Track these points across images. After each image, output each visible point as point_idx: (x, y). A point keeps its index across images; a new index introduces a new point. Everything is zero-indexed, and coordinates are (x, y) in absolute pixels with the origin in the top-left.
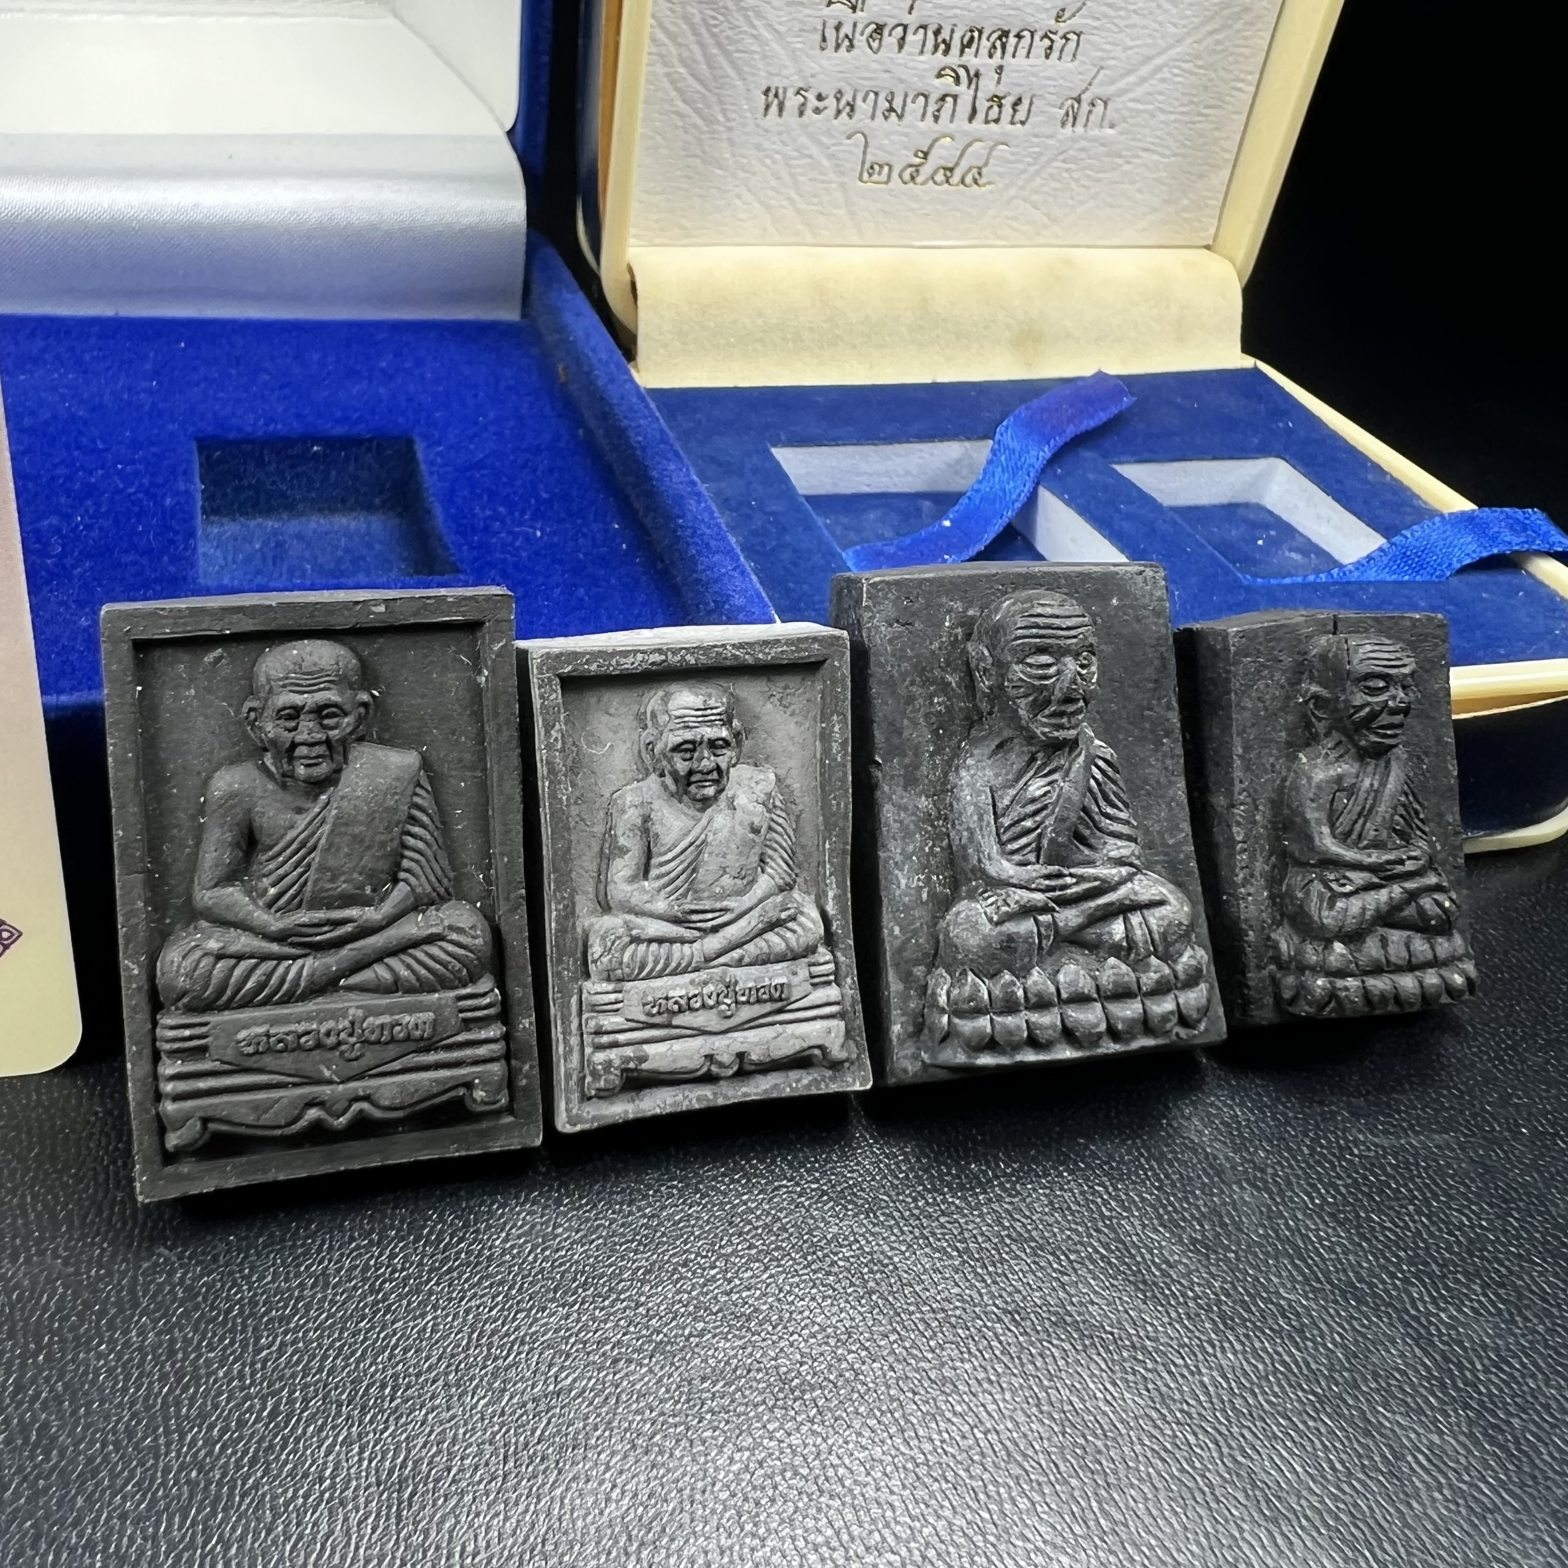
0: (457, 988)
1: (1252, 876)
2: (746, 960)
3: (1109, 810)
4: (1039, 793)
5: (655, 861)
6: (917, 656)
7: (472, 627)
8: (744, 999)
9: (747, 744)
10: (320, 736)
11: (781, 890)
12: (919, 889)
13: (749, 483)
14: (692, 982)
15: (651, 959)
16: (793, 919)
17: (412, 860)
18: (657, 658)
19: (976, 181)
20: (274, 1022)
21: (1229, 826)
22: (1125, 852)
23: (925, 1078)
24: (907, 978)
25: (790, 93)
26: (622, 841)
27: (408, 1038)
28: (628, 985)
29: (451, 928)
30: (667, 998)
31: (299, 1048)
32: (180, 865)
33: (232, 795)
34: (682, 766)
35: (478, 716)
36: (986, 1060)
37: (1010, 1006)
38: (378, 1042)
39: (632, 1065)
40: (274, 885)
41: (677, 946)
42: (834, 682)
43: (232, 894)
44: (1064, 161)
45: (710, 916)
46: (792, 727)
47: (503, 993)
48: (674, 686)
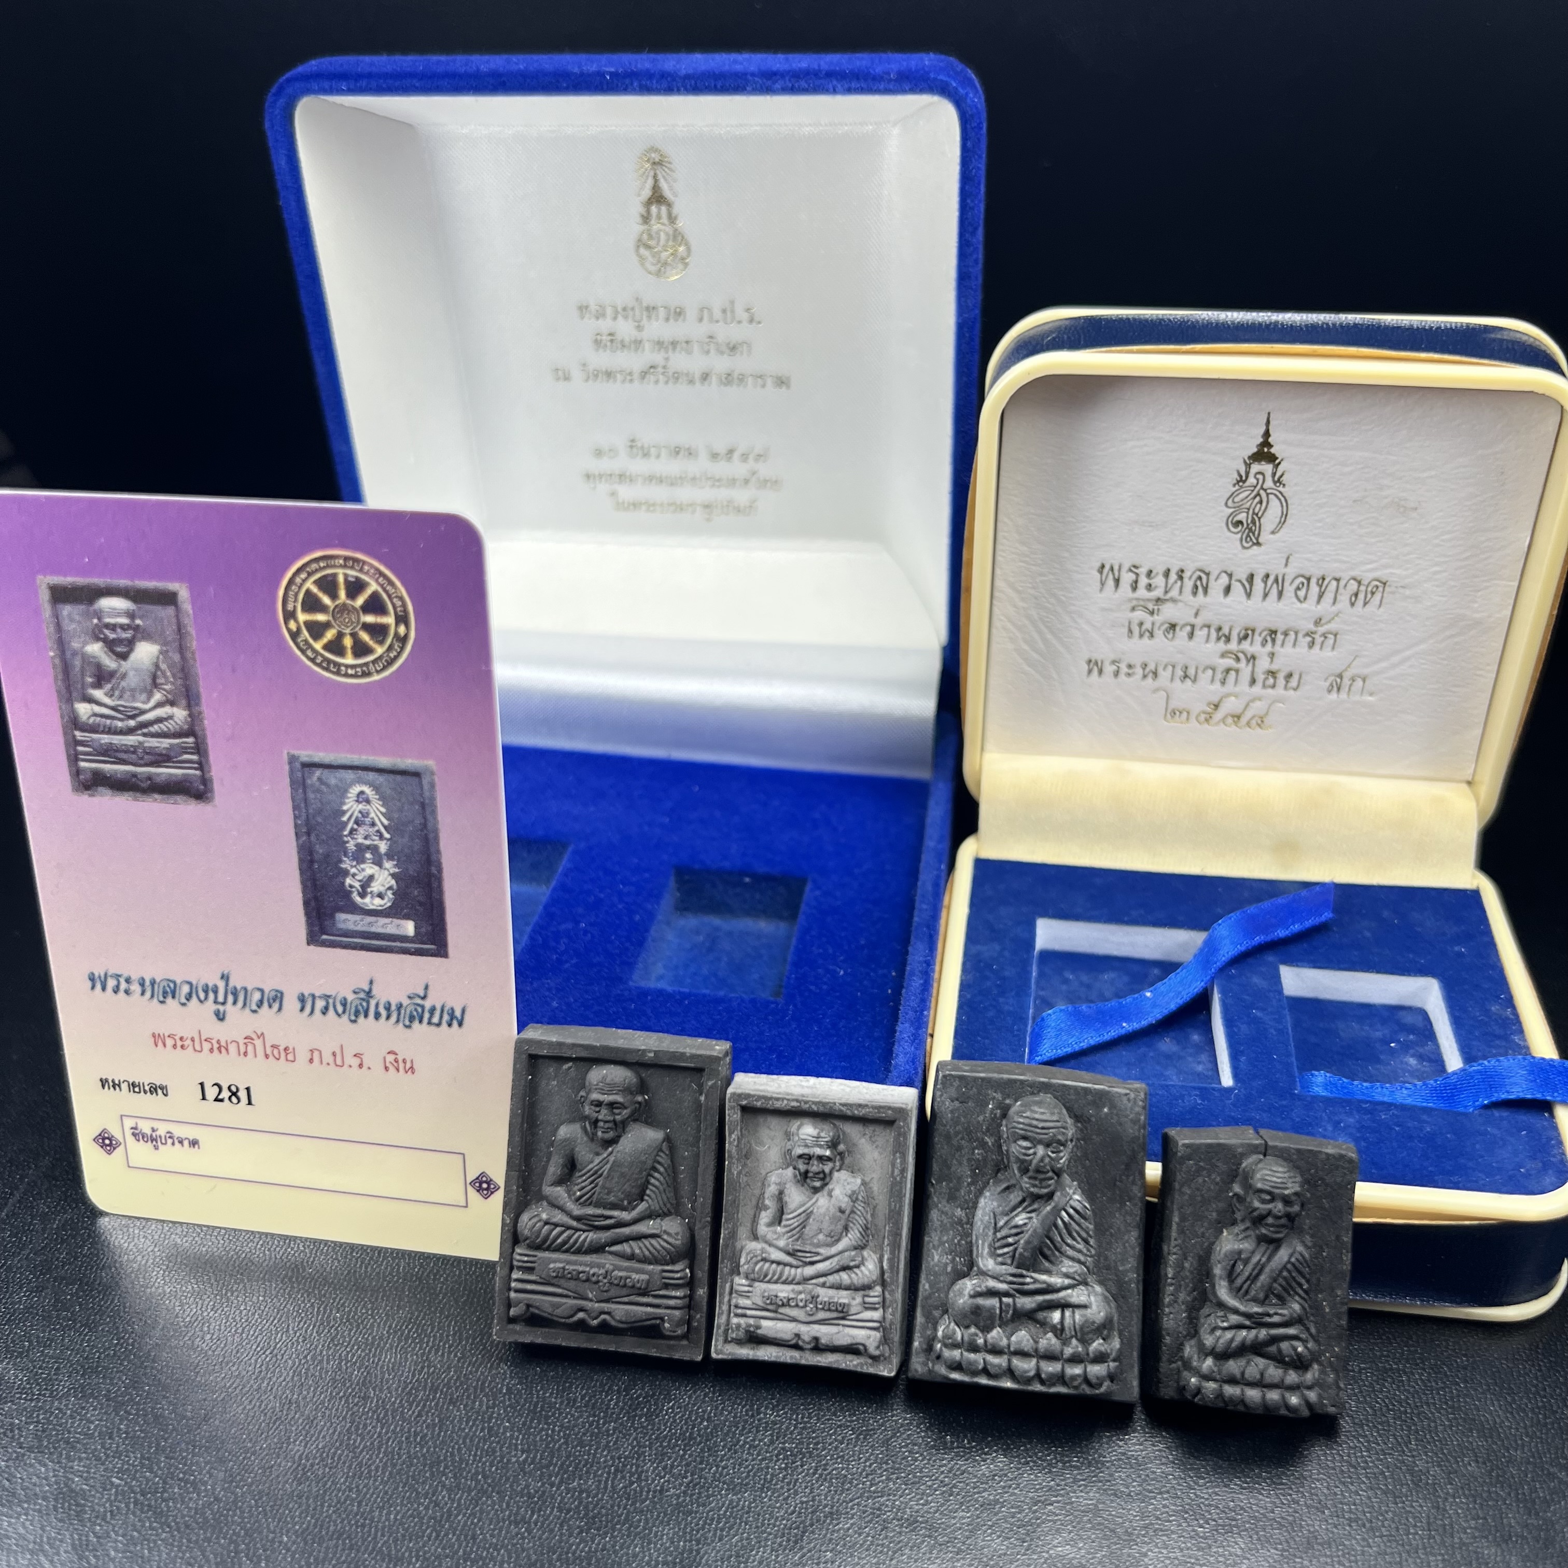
0: (663, 1265)
1: (1176, 1302)
2: (828, 1285)
4: (1021, 1222)
5: (784, 1217)
6: (969, 1123)
7: (700, 1070)
8: (820, 1306)
9: (848, 1160)
10: (611, 1118)
11: (855, 1248)
12: (946, 1264)
13: (1003, 949)
14: (793, 1291)
15: (771, 1272)
16: (858, 1267)
17: (651, 1190)
18: (797, 1105)
19: (1258, 726)
20: (568, 1263)
22: (1071, 1270)
23: (927, 1379)
24: (928, 1316)
26: (767, 1202)
28: (757, 1284)
29: (665, 1232)
30: (776, 1296)
31: (578, 1279)
33: (566, 1140)
34: (802, 1167)
35: (698, 1118)
36: (956, 1376)
37: (974, 1348)
38: (618, 1285)
39: (753, 1329)
40: (580, 1190)
41: (787, 1268)
42: (900, 1134)
43: (559, 1191)
45: (809, 1255)
46: (876, 1154)
47: (691, 1272)
48: (806, 1120)
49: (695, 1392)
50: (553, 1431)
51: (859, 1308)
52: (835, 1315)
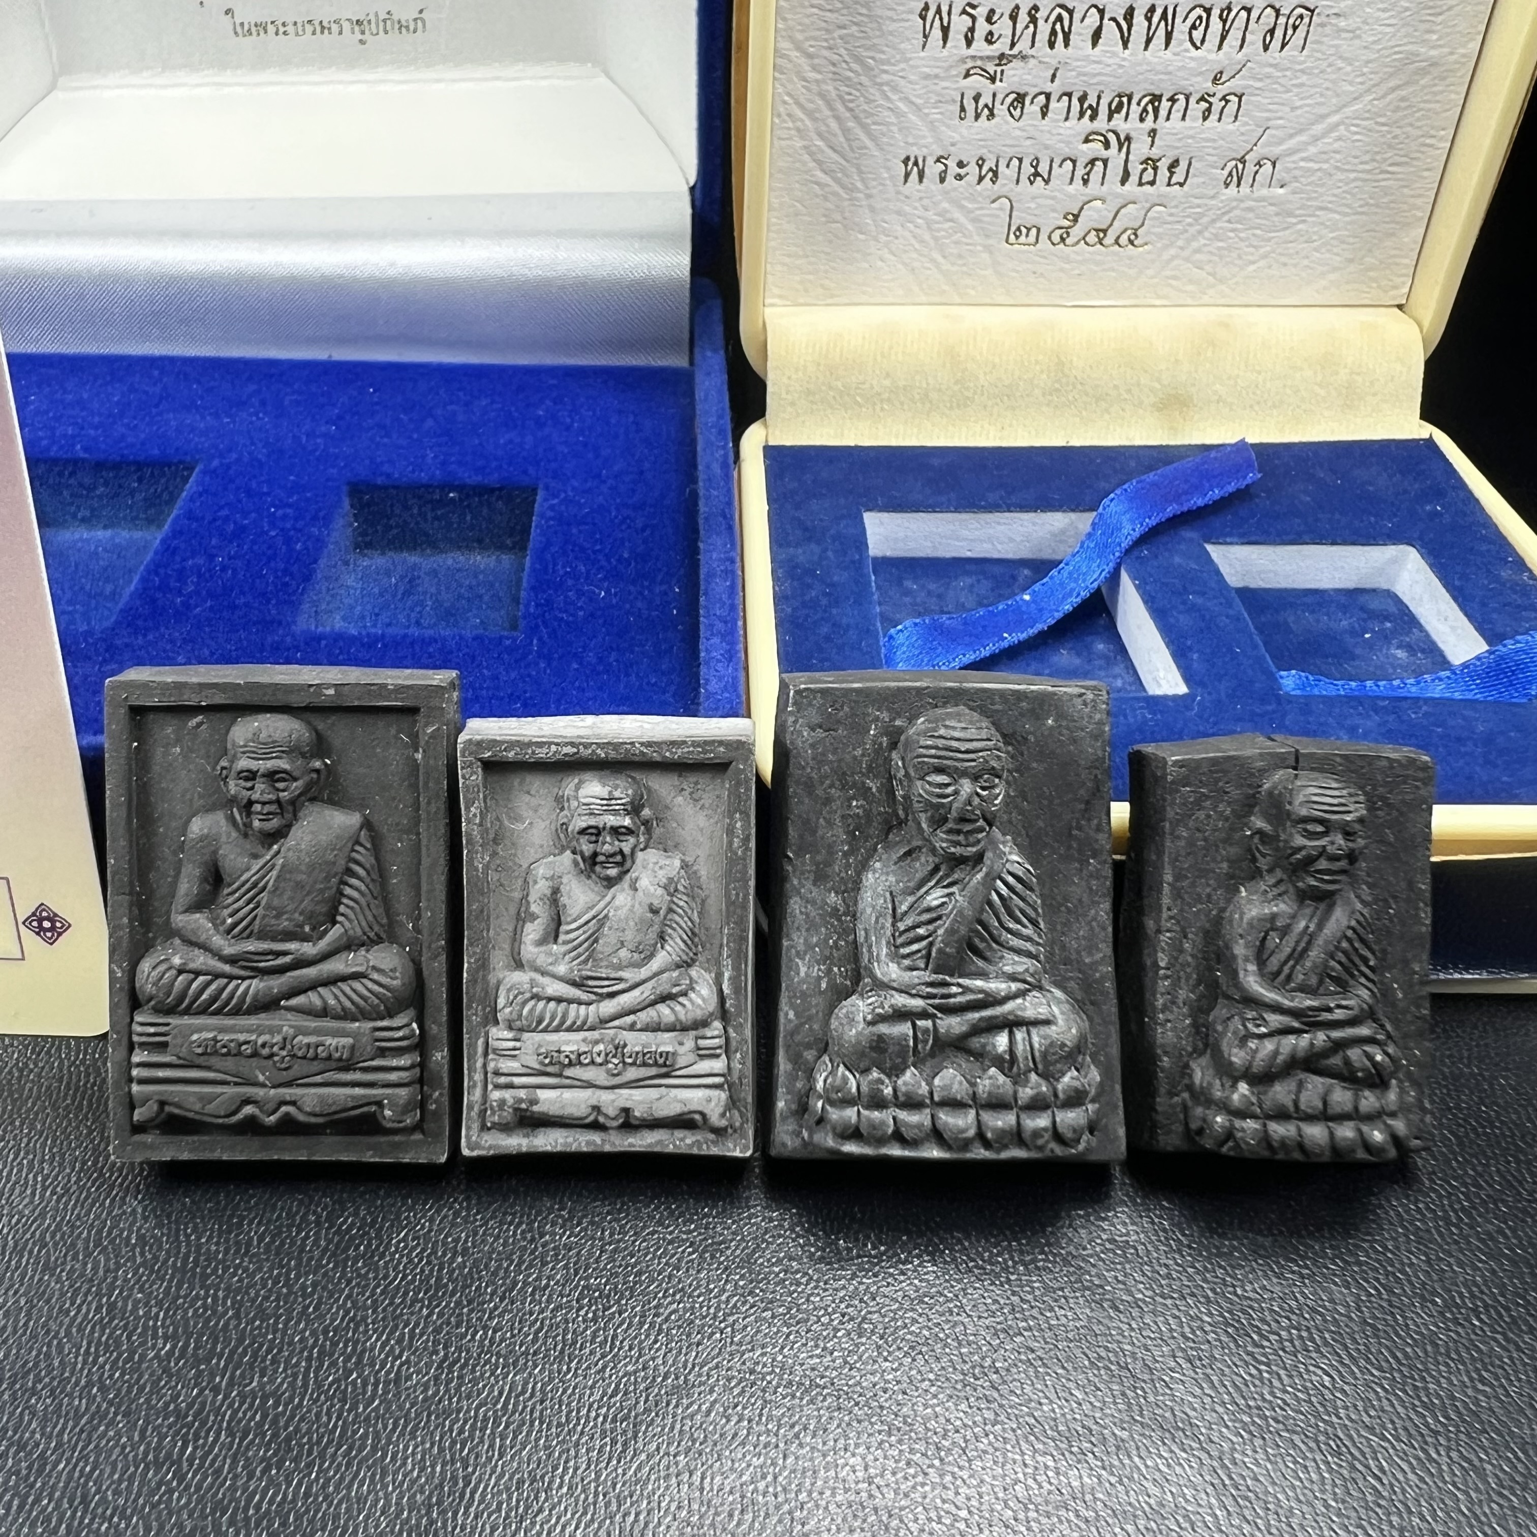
0: (375, 1020)
1: (1173, 1003)
2: (639, 1026)
3: (1012, 925)
4: (936, 903)
5: (564, 928)
6: (840, 761)
7: (412, 711)
8: (629, 1061)
9: (657, 831)
10: (272, 797)
11: (678, 966)
12: (819, 978)
13: (825, 550)
14: (584, 1040)
15: (548, 1015)
16: (685, 994)
17: (347, 906)
18: (569, 750)
19: (1131, 242)
20: (222, 1030)
21: (1156, 951)
22: (1020, 969)
23: (804, 1154)
24: (796, 1059)
25: (930, 161)
26: (534, 908)
27: (329, 1058)
28: (526, 1036)
29: (374, 968)
30: (559, 1051)
31: (239, 1054)
32: (163, 891)
33: (202, 839)
34: (587, 848)
35: (414, 787)
36: (851, 1148)
37: (878, 1103)
38: (304, 1058)
39: (524, 1106)
40: (231, 916)
41: (573, 1007)
42: (738, 784)
43: (196, 921)
44: (1229, 221)
45: (606, 983)
46: (702, 820)
47: (421, 1027)
48: (587, 776)
49: (438, 1211)
50: (215, 1298)
51: (692, 1057)
52: (653, 1071)
